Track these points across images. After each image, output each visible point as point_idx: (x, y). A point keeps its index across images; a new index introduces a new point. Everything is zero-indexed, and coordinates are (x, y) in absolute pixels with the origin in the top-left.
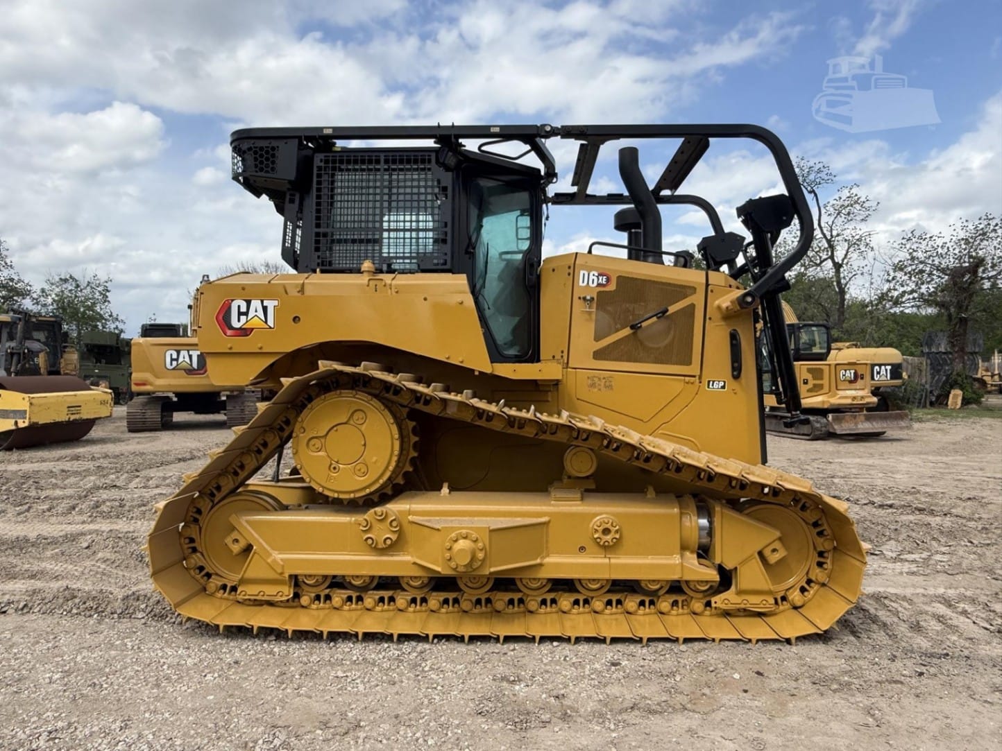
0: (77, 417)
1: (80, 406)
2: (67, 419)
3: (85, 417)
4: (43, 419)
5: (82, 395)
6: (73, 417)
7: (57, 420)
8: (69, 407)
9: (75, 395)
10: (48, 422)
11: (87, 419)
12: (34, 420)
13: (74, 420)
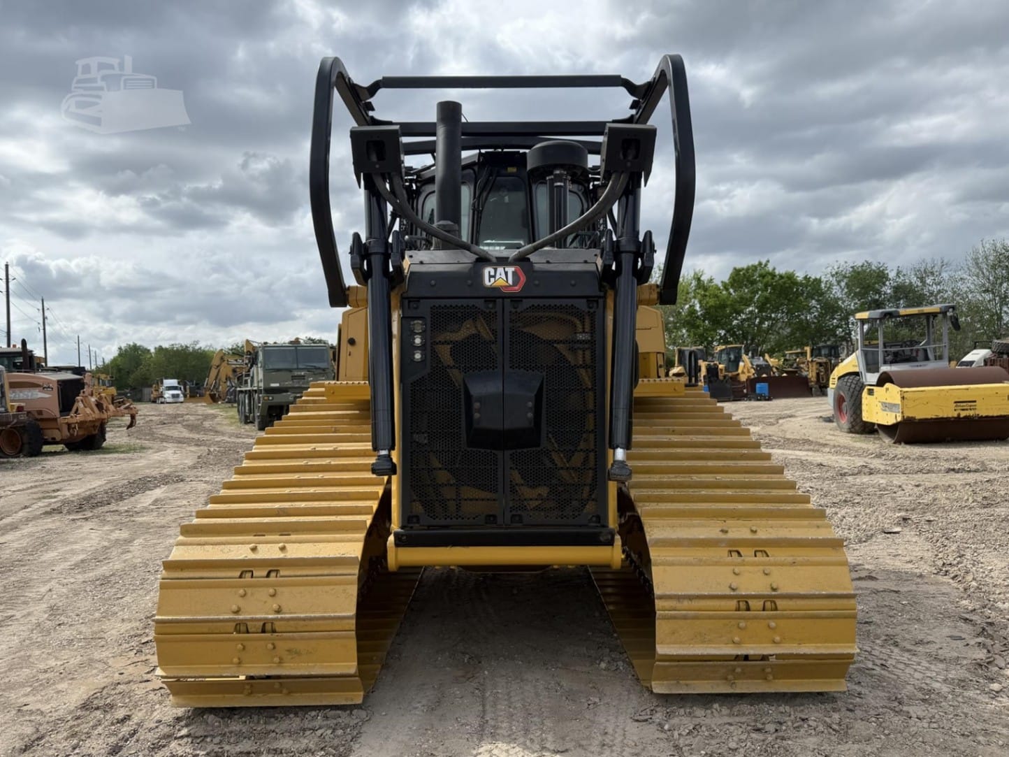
0: (971, 413)
1: (975, 402)
2: (956, 415)
3: (983, 413)
4: (920, 414)
5: (978, 388)
6: (963, 414)
7: (941, 416)
8: (956, 402)
9: (967, 389)
10: (929, 417)
11: (987, 417)
12: (909, 414)
13: (966, 417)
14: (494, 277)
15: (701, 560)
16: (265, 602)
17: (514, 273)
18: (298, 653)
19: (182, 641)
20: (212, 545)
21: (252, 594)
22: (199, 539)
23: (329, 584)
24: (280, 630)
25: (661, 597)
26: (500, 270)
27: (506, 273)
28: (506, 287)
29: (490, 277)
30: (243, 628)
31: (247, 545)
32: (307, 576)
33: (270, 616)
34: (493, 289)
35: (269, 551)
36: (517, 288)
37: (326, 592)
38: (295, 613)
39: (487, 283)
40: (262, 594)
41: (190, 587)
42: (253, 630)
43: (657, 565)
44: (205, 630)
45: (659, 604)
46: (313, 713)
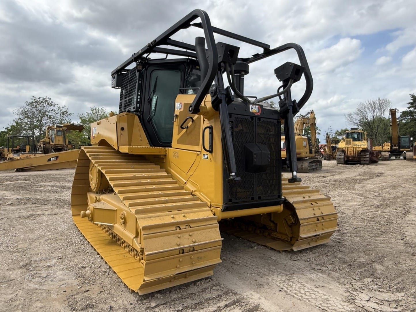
14: (253, 108)
15: (306, 207)
16: (189, 239)
17: (258, 108)
18: (201, 258)
19: (159, 261)
20: (154, 217)
21: (183, 236)
22: (147, 215)
23: (210, 228)
24: (196, 250)
25: (302, 219)
26: (254, 106)
27: (256, 108)
28: (256, 113)
29: (252, 108)
30: (181, 251)
31: (169, 216)
32: (201, 226)
33: (191, 245)
34: (253, 113)
35: (179, 218)
36: (259, 114)
37: (209, 232)
38: (201, 242)
39: (251, 110)
40: (187, 236)
41: (157, 237)
42: (187, 251)
43: (297, 209)
44: (167, 255)
45: (301, 222)
46: (199, 283)
